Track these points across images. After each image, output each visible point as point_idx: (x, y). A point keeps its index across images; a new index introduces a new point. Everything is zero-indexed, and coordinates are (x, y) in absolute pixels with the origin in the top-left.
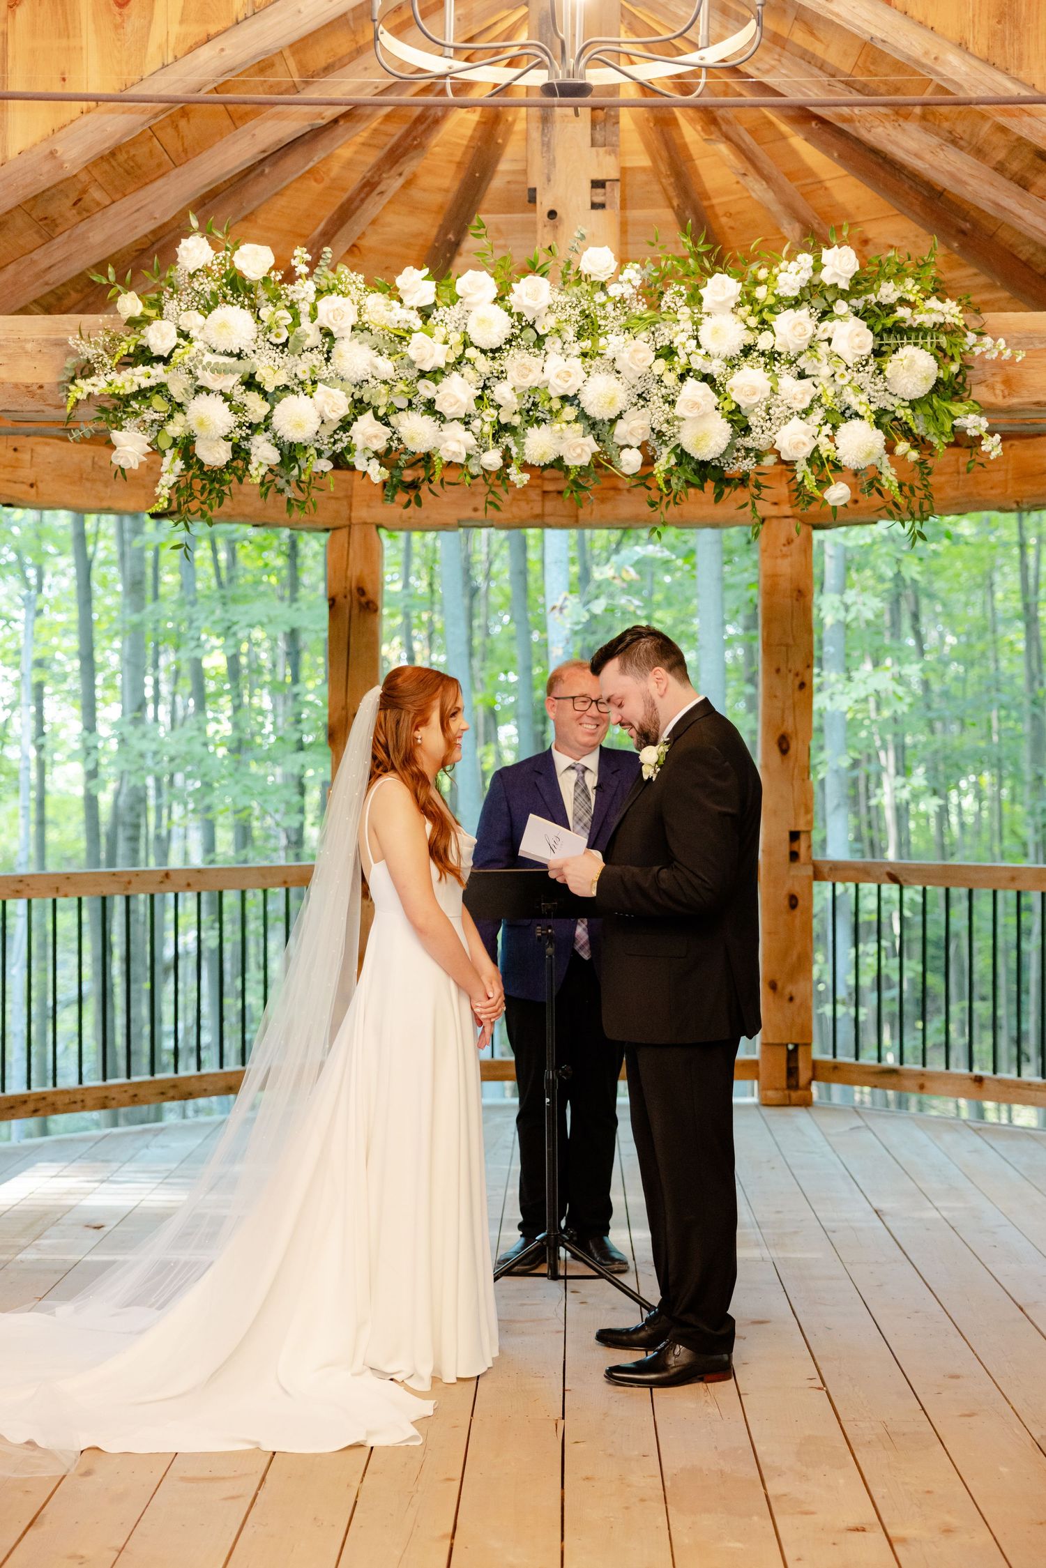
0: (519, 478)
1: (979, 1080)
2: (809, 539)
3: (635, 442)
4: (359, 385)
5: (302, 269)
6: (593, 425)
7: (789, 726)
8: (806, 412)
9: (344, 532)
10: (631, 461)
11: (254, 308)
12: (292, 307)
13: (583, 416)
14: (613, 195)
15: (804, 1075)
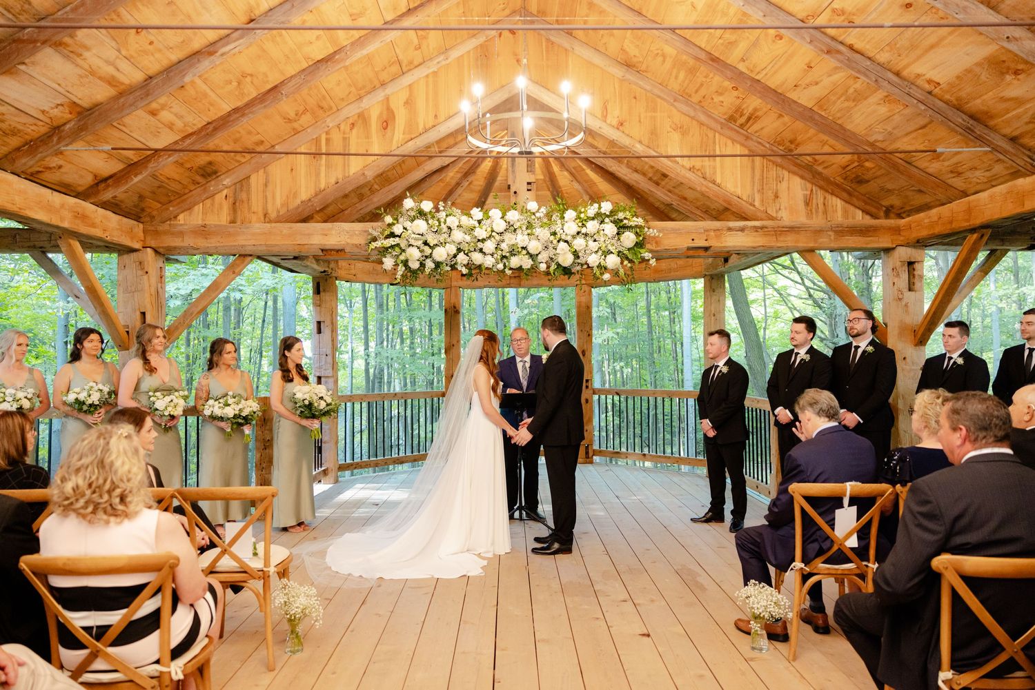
0: (508, 272)
1: (644, 455)
2: (591, 291)
3: (544, 261)
4: (459, 244)
5: (442, 208)
6: (531, 256)
7: (585, 347)
8: (597, 252)
9: (449, 290)
10: (543, 267)
11: (427, 220)
12: (438, 220)
13: (528, 253)
14: (534, 187)
15: (591, 454)
